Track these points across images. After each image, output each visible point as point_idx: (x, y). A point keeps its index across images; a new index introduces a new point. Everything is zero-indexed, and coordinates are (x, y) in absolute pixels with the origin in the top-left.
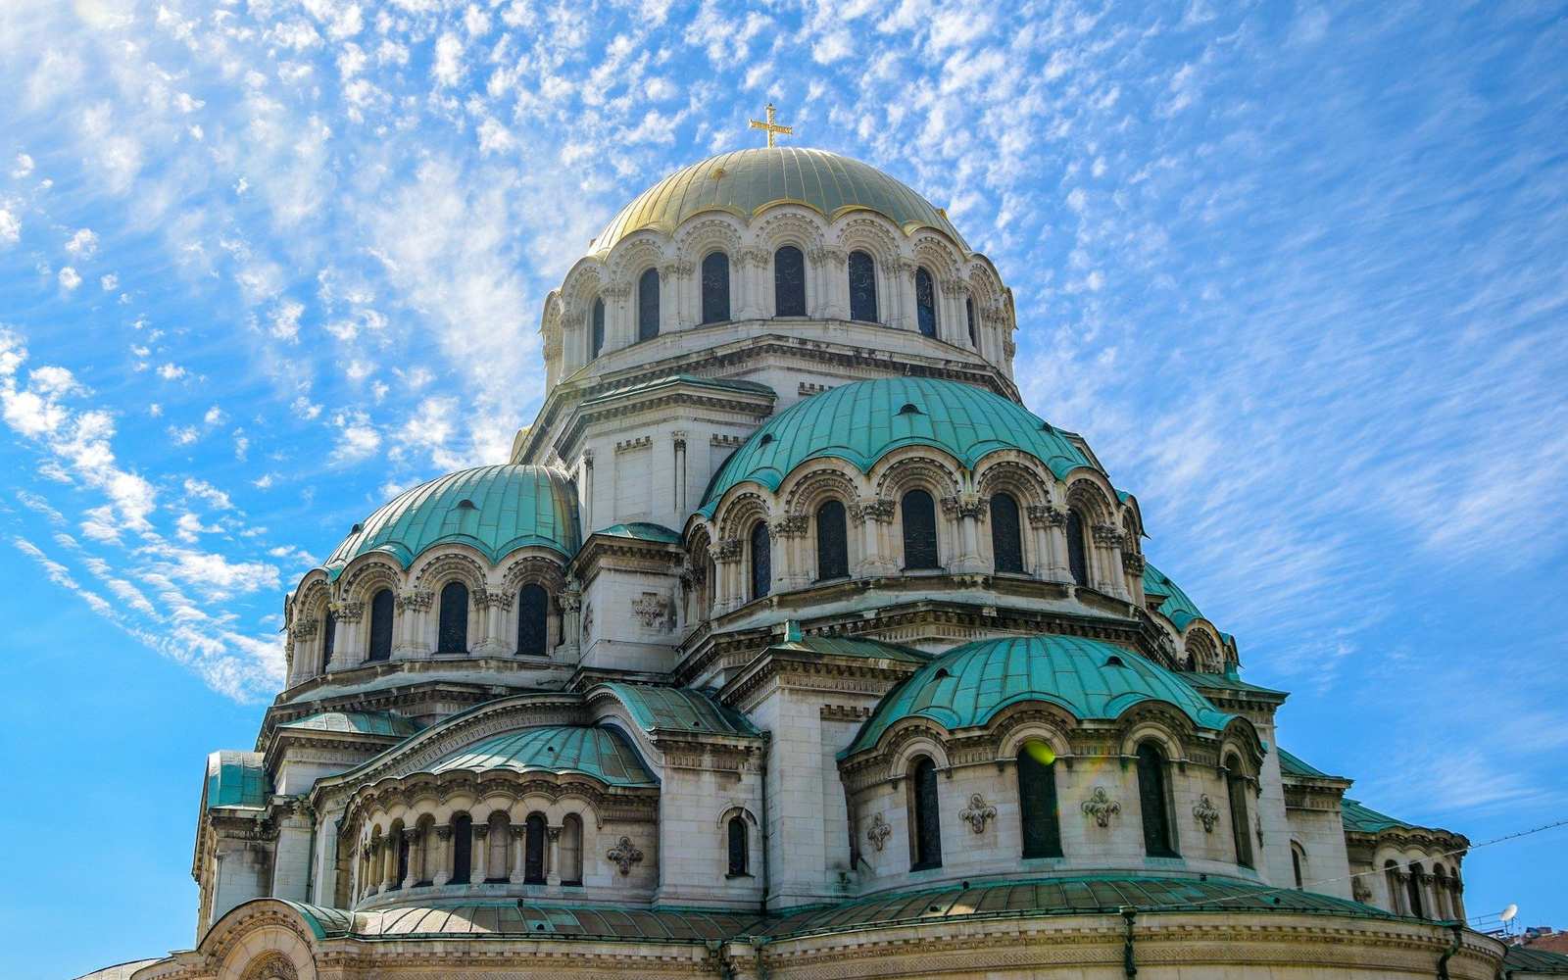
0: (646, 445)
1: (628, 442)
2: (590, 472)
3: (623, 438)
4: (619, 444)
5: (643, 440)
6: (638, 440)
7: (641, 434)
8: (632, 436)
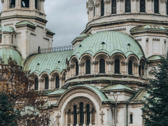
0: (159, 40)
1: (155, 39)
2: (147, 42)
3: (154, 38)
4: (153, 39)
5: (158, 39)
6: (157, 39)
7: (158, 38)
8: (156, 38)
